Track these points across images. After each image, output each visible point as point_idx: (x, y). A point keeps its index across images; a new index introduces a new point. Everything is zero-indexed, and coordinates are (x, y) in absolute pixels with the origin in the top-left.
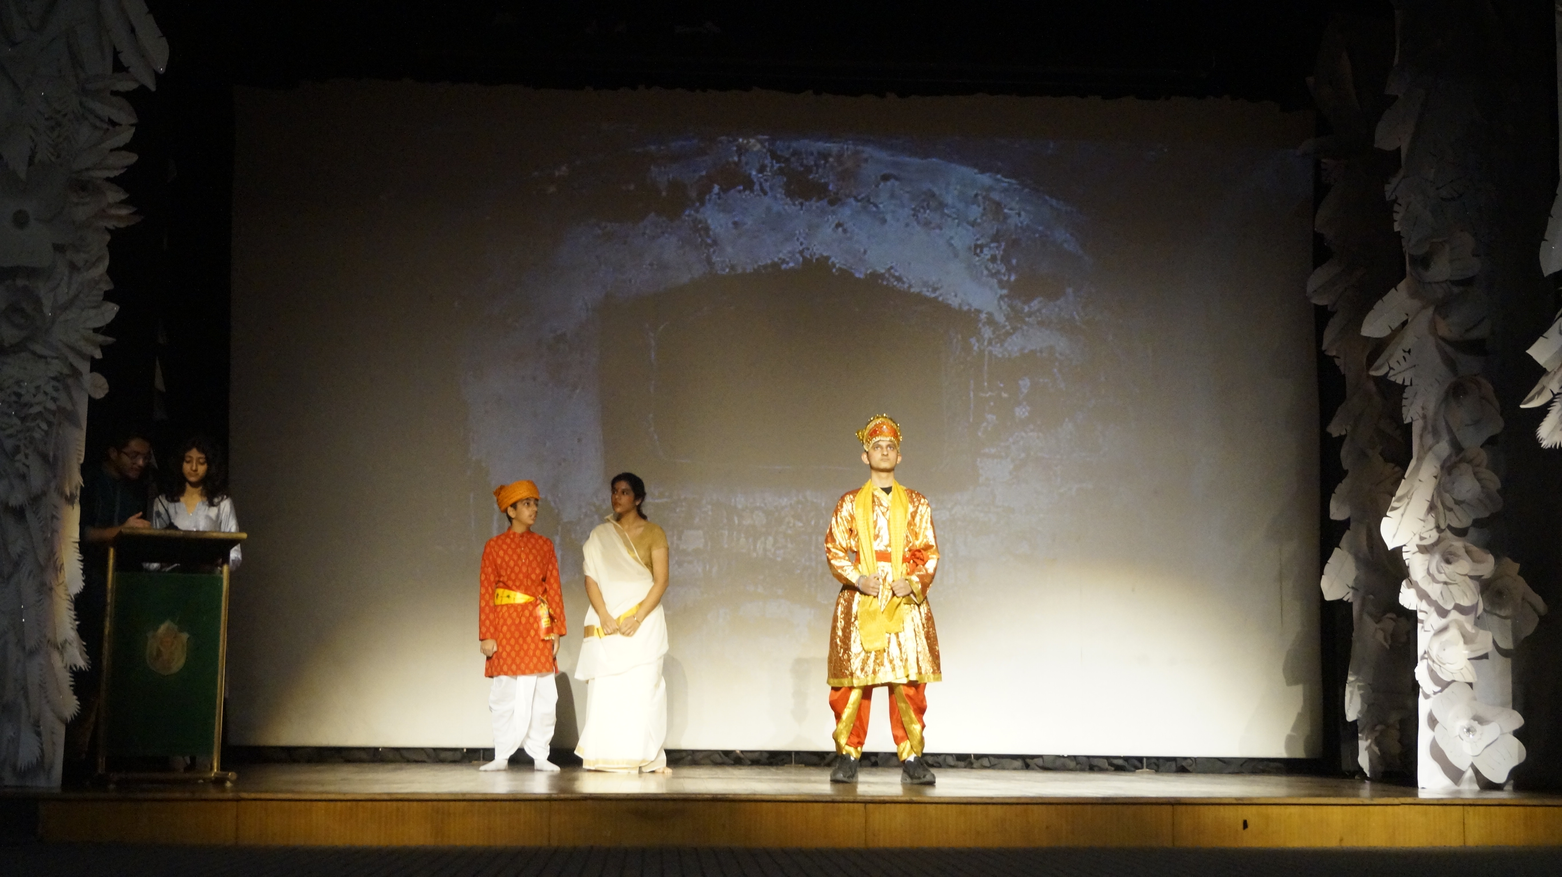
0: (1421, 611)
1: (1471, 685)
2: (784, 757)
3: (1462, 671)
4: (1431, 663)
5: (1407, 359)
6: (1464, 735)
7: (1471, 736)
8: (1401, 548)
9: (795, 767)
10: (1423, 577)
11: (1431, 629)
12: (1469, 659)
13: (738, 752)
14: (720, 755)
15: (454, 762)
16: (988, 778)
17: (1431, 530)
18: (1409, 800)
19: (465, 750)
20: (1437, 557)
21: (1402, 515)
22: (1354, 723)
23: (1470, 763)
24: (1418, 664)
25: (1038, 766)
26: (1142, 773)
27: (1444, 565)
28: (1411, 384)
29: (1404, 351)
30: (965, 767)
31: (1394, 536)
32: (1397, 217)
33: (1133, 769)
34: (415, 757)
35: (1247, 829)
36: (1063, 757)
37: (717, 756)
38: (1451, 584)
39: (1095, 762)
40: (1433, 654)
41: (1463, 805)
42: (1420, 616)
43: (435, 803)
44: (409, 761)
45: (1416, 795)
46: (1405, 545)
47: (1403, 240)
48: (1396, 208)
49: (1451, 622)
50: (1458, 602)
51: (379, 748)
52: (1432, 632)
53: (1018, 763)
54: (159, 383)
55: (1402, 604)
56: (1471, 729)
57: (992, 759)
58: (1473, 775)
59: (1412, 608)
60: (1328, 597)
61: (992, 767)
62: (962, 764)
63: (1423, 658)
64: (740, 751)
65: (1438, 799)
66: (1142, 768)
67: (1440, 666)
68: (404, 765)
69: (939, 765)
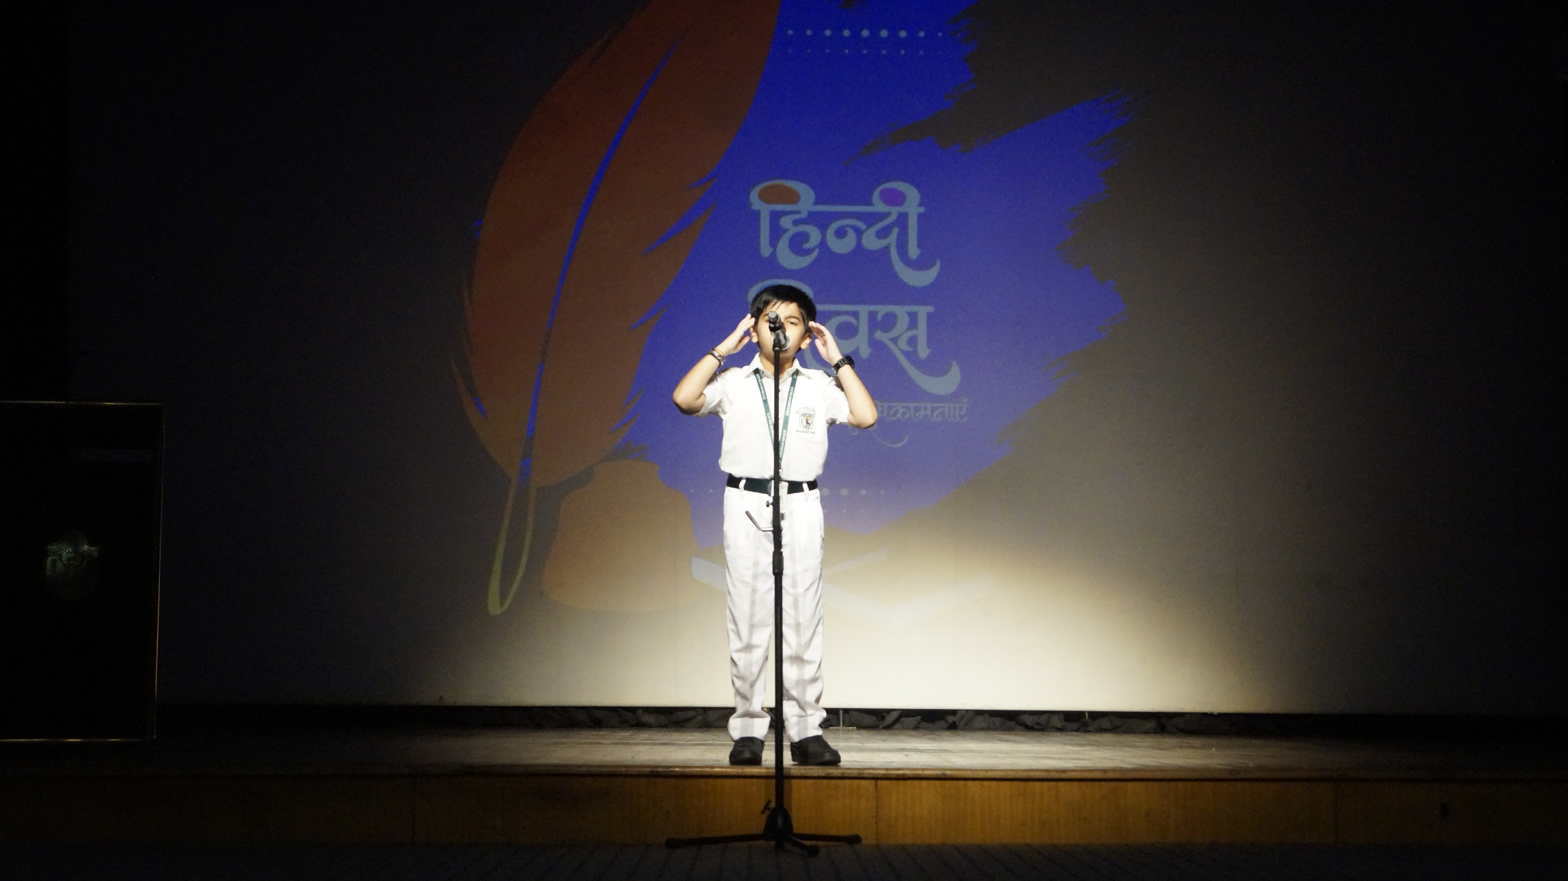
30: (1078, 730)
53: (1152, 724)
57: (1114, 719)
62: (1075, 725)
69: (1040, 727)
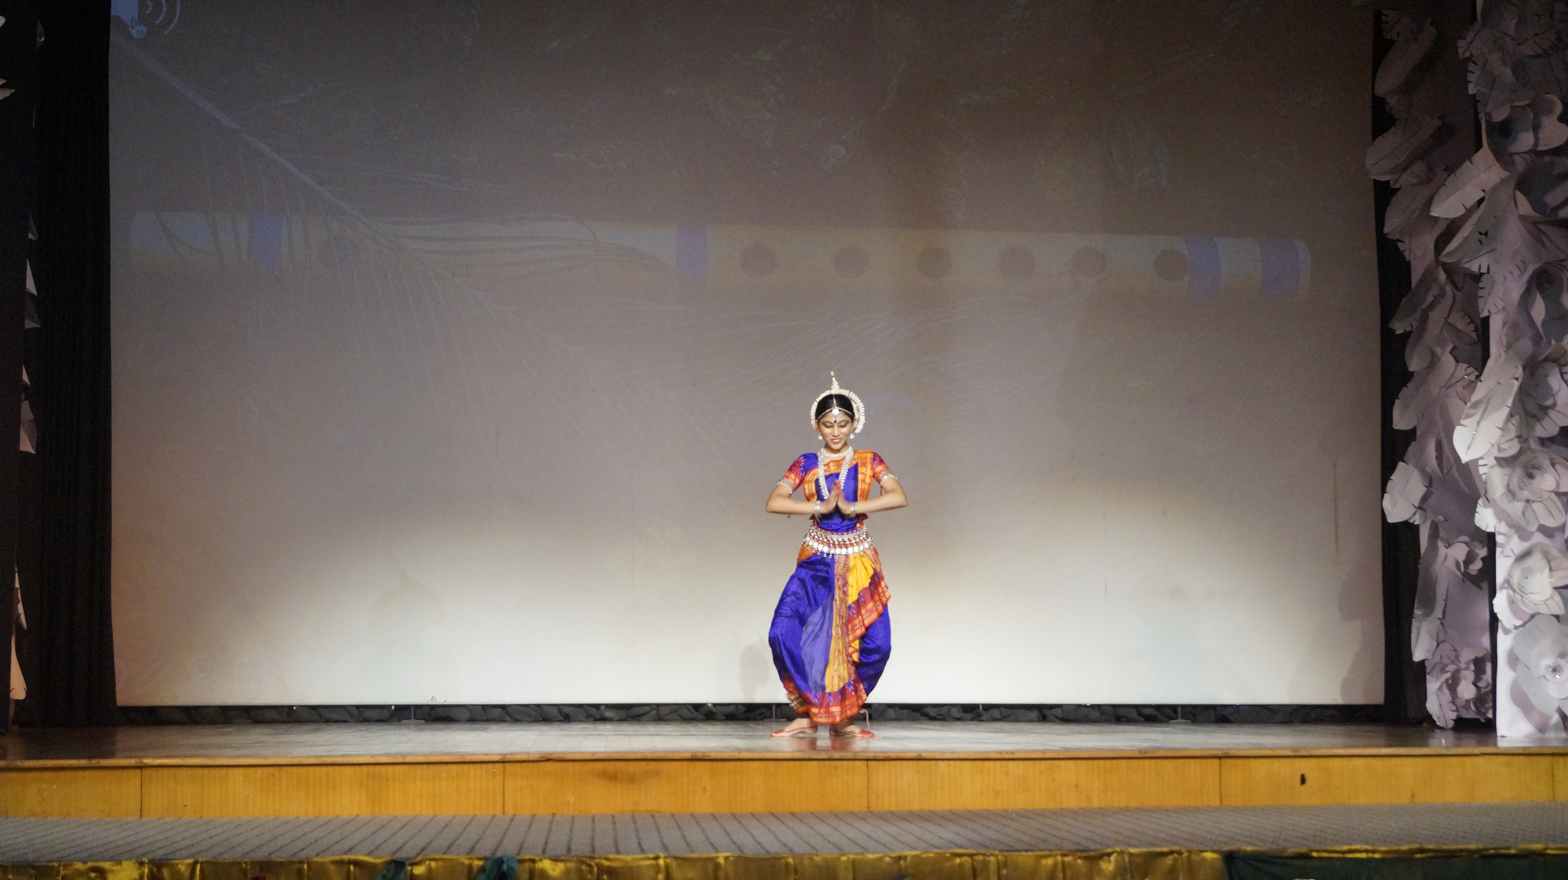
0: (1500, 534)
1: (1557, 617)
2: (763, 710)
3: (1547, 602)
4: (1511, 593)
5: (1483, 242)
6: (1549, 676)
7: (1557, 676)
8: (1477, 460)
9: (776, 722)
10: (1503, 494)
11: (1512, 554)
12: (1555, 588)
13: (710, 705)
14: (689, 710)
15: (380, 721)
16: (1001, 731)
17: (1512, 440)
18: (1490, 750)
19: (393, 708)
20: (1519, 472)
21: (1478, 423)
22: (1422, 662)
23: (1556, 707)
24: (1497, 595)
25: (1056, 717)
26: (1178, 723)
27: (1526, 480)
28: (1488, 272)
29: (1481, 234)
30: (972, 720)
31: (1469, 447)
32: (1471, 77)
33: (1165, 720)
34: (335, 717)
35: (1304, 786)
36: (1085, 706)
37: (686, 710)
38: (1533, 501)
39: (1122, 712)
40: (1515, 581)
41: (1553, 755)
42: (1499, 539)
43: (371, 768)
44: (328, 721)
45: (1495, 745)
46: (1481, 458)
47: (1479, 104)
48: (1471, 67)
49: (1534, 546)
50: (1542, 522)
51: (293, 706)
52: (1513, 558)
53: (1034, 714)
54: (31, 286)
55: (1478, 526)
56: (1557, 668)
57: (1003, 710)
58: (1560, 721)
59: (1490, 530)
60: (1391, 519)
61: (1004, 719)
62: (969, 716)
63: (1502, 588)
64: (712, 704)
65: (1524, 748)
66: (1176, 718)
67: (1522, 596)
68: (324, 726)
69: (942, 717)
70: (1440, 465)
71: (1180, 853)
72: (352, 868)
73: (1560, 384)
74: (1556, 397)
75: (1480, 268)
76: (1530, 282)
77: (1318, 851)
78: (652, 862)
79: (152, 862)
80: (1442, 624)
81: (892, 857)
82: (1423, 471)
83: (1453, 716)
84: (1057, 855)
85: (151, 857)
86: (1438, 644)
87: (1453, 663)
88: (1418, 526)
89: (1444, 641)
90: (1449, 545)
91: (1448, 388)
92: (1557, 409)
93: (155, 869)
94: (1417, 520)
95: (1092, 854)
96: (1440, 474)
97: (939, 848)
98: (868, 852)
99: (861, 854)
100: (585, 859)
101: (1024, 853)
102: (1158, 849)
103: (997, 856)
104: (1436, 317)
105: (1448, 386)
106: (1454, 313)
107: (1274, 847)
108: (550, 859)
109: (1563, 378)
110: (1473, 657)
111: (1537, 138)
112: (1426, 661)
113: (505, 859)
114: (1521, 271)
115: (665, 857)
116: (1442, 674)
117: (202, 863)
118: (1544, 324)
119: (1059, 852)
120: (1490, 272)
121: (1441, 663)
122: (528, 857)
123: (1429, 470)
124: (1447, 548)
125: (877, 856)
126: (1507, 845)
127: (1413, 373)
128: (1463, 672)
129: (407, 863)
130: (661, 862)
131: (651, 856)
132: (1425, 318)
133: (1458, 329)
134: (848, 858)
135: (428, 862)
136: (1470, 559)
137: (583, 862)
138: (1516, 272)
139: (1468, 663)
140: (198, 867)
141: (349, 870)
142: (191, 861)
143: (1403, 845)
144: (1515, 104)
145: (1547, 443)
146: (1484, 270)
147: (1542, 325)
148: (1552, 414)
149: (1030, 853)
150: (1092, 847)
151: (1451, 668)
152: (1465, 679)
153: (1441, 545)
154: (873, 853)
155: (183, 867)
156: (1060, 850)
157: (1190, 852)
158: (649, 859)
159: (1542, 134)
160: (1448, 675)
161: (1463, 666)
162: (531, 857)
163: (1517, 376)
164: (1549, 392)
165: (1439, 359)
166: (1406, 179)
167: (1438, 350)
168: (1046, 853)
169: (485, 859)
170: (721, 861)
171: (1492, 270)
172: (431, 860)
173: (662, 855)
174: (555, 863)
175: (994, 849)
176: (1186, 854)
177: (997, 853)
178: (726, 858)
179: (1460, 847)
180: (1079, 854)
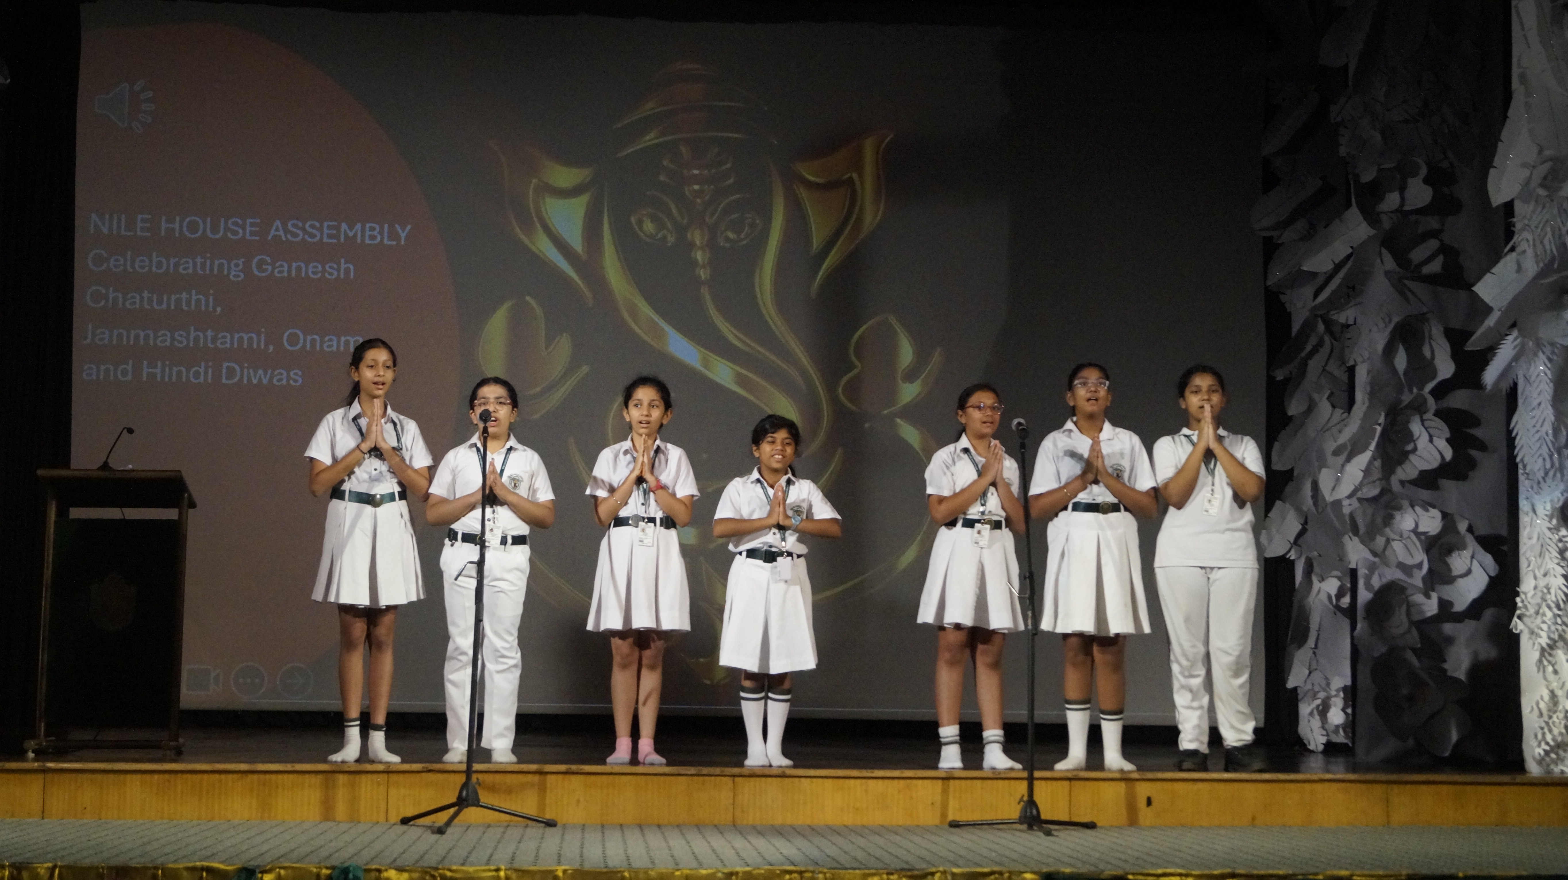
3: (1406, 636)
5: (1350, 295)
7: (1412, 705)
8: (1341, 501)
12: (1413, 623)
17: (1374, 481)
20: (1381, 512)
21: (1343, 466)
22: (1296, 689)
27: (1386, 519)
28: (1355, 324)
29: (1348, 287)
31: (1334, 488)
32: (1342, 140)
35: (1150, 808)
38: (1395, 541)
41: (1388, 782)
46: (1346, 498)
47: (1348, 166)
48: (1342, 130)
50: (1401, 560)
52: (1373, 591)
56: (1413, 699)
59: (1352, 566)
60: (1268, 554)
63: (1362, 619)
70: (1316, 504)
71: (1001, 873)
72: (204, 874)
73: (1420, 431)
74: (1417, 442)
75: (1347, 319)
76: (1393, 334)
77: (1133, 874)
78: (494, 873)
79: (12, 865)
80: (1314, 653)
81: (724, 873)
82: (1299, 510)
83: (1323, 740)
84: (883, 873)
85: (13, 860)
86: (1310, 673)
87: (1324, 690)
88: (1293, 562)
89: (1316, 669)
90: (1322, 579)
91: (1324, 432)
92: (1417, 453)
93: (15, 872)
94: (1292, 556)
95: (916, 873)
96: (1315, 512)
97: (771, 864)
98: (702, 868)
99: (696, 869)
100: (429, 870)
101: (851, 871)
102: (979, 870)
103: (825, 873)
104: (1314, 366)
105: (1326, 428)
106: (1331, 362)
107: (1092, 869)
108: (396, 869)
109: (1423, 425)
110: (1342, 685)
111: (1403, 198)
112: (1299, 689)
113: (351, 869)
114: (1385, 323)
115: (506, 869)
116: (1313, 700)
117: (61, 867)
118: (1405, 373)
119: (885, 871)
120: (1357, 323)
121: (1313, 689)
122: (374, 867)
123: (1305, 509)
124: (1320, 582)
125: (710, 871)
126: (1316, 870)
127: (1291, 417)
128: (1333, 699)
129: (257, 871)
130: (502, 874)
131: (493, 868)
132: (1305, 365)
133: (1335, 377)
134: (682, 873)
135: (277, 870)
136: (1340, 594)
137: (426, 873)
138: (1382, 325)
139: (1338, 691)
140: (57, 872)
141: (202, 876)
142: (50, 865)
143: (1216, 870)
144: (1382, 167)
145: (1407, 484)
146: (1351, 322)
147: (1405, 374)
148: (1412, 457)
149: (857, 871)
150: (918, 866)
151: (1322, 695)
152: (1335, 706)
153: (1314, 579)
154: (706, 869)
155: (42, 870)
156: (885, 869)
157: (1010, 873)
158: (490, 870)
159: (1408, 194)
160: (1318, 702)
161: (1333, 693)
162: (378, 867)
163: (1380, 422)
164: (1409, 437)
165: (1316, 404)
166: (1288, 236)
167: (1316, 396)
168: (873, 871)
169: (333, 868)
170: (560, 874)
171: (1359, 321)
172: (281, 868)
173: (503, 867)
174: (400, 873)
175: (823, 866)
176: (1006, 875)
177: (825, 870)
178: (565, 871)
179: (1271, 872)
180: (904, 873)
